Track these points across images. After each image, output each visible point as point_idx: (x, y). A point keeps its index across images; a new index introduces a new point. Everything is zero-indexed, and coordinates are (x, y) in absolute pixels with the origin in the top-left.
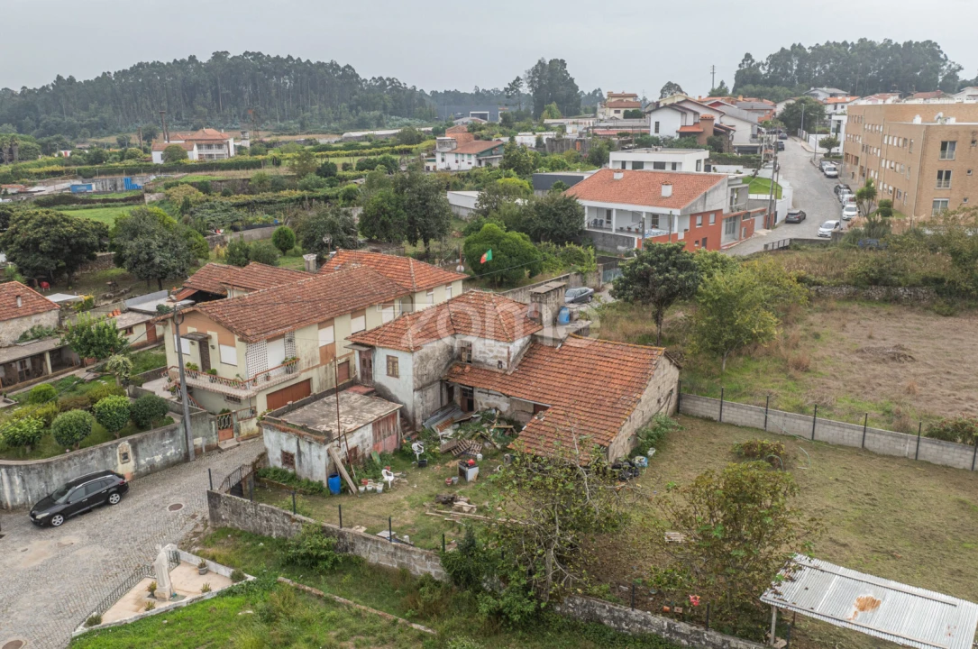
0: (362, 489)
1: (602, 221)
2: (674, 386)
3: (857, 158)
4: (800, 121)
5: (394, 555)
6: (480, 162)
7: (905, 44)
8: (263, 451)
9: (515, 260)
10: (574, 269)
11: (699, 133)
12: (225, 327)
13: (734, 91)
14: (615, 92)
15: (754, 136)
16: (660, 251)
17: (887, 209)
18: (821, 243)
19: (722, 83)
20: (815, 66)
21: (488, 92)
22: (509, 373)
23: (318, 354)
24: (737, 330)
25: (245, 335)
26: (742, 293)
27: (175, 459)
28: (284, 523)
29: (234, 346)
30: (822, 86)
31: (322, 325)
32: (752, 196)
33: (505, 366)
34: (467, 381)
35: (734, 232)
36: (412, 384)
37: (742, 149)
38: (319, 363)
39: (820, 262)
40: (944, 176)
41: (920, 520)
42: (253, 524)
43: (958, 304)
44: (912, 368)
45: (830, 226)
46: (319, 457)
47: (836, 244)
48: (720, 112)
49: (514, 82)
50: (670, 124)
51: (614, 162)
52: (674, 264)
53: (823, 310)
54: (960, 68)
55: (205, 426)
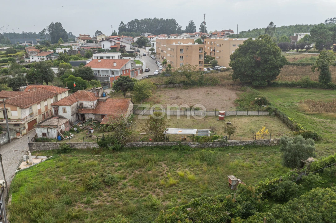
0: (66, 138)
1: (97, 74)
2: (133, 108)
3: (160, 54)
4: (142, 43)
5: (85, 145)
6: (47, 59)
7: (166, 19)
8: (36, 134)
9: (80, 84)
10: (95, 86)
11: (116, 48)
12: (14, 105)
13: (119, 33)
14: (82, 34)
15: (131, 48)
16: (124, 78)
17: (170, 66)
18: (155, 76)
19: (115, 31)
20: (142, 26)
21: (28, 33)
22: (94, 109)
23: (38, 112)
24: (144, 95)
25: (21, 107)
26: (144, 86)
27: (6, 142)
28: (53, 145)
29: (16, 110)
30: (146, 32)
31: (38, 103)
32: (136, 65)
33: (93, 107)
34: (83, 112)
35: (133, 75)
36: (71, 114)
37: (128, 52)
38: (38, 114)
39: (157, 80)
40: (182, 57)
41: (186, 124)
42: (44, 148)
43: (188, 87)
44: (181, 100)
45: (157, 72)
46: (54, 132)
47: (159, 76)
48: (121, 41)
49: (43, 30)
50: (107, 45)
51: (94, 57)
52: (127, 81)
53: (160, 91)
54: (181, 27)
55: (13, 132)
